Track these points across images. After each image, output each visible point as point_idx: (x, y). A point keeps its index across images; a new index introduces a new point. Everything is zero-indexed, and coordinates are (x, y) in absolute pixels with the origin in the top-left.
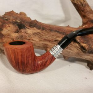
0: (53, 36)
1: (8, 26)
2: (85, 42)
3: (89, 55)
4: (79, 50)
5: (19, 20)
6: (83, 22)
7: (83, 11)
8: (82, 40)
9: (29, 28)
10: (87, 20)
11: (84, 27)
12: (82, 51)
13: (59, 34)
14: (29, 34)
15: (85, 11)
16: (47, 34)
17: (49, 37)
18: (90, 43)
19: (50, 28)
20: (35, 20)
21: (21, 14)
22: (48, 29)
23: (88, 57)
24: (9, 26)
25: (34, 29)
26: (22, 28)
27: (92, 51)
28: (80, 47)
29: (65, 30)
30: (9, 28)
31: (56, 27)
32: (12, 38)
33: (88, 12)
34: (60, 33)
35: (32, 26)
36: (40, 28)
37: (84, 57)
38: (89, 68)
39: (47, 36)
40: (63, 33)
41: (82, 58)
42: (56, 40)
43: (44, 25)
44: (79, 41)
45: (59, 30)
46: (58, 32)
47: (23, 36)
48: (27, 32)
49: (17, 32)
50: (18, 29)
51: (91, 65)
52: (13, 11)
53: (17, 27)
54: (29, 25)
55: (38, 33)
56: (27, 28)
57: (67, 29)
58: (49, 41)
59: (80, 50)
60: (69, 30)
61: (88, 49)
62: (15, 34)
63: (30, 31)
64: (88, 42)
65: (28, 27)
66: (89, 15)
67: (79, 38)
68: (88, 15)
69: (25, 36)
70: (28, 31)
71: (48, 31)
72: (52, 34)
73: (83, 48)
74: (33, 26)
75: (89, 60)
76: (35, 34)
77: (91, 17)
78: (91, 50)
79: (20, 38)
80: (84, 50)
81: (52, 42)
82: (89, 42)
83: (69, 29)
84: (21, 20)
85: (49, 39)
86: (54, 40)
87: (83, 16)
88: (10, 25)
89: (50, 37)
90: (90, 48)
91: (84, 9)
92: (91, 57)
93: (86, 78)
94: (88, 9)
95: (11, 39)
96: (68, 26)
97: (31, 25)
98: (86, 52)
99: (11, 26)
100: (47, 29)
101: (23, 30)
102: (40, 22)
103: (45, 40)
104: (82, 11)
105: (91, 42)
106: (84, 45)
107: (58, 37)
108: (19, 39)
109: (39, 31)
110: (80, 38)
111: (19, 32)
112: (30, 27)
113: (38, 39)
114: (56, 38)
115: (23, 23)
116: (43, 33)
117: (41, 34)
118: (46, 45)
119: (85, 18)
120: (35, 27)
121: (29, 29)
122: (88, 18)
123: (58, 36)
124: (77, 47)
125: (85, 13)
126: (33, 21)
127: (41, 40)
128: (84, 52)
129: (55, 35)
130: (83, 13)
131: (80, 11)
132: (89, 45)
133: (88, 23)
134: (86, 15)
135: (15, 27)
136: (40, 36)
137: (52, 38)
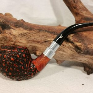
0: (42, 36)
2: (80, 41)
3: (85, 57)
4: (73, 51)
5: (2, 20)
6: (76, 21)
7: (75, 8)
8: (76, 38)
9: (15, 28)
10: (80, 18)
12: (76, 52)
14: (14, 35)
15: (78, 8)
16: (35, 34)
17: (38, 38)
19: (39, 27)
23: (84, 59)
25: (20, 30)
26: (6, 29)
27: (88, 51)
29: (56, 29)
31: (45, 27)
33: (81, 8)
34: (51, 33)
36: (27, 28)
37: (79, 59)
38: (87, 73)
39: (35, 37)
40: (54, 33)
41: (78, 61)
43: (32, 25)
46: (48, 32)
47: (7, 38)
51: (87, 69)
54: (15, 25)
55: (25, 33)
57: (58, 28)
58: (38, 43)
60: (60, 29)
61: (83, 48)
63: (16, 32)
64: (83, 41)
65: (13, 28)
66: (83, 12)
67: (72, 37)
68: (81, 12)
69: (9, 38)
70: (13, 32)
72: (41, 34)
73: (77, 48)
74: (19, 26)
76: (22, 35)
77: (84, 14)
78: (86, 50)
79: (3, 40)
80: (79, 51)
81: (41, 43)
82: (85, 41)
84: (5, 20)
85: (38, 40)
86: (44, 40)
87: (76, 14)
90: (85, 48)
91: (76, 5)
92: (87, 59)
93: (83, 85)
94: (81, 6)
96: (60, 25)
98: (82, 52)
100: (36, 29)
101: (7, 31)
102: (27, 23)
104: (74, 8)
106: (78, 44)
109: (26, 31)
111: (2, 33)
114: (46, 39)
115: (7, 23)
116: (30, 34)
117: (29, 34)
118: (35, 48)
119: (78, 16)
121: (14, 29)
122: (82, 16)
123: (48, 36)
124: (71, 47)
125: (77, 10)
126: (19, 21)
127: (29, 42)
128: (79, 53)
129: (45, 35)
130: (75, 10)
131: (72, 8)
132: (85, 44)
134: (78, 12)
136: (27, 37)
137: (41, 38)
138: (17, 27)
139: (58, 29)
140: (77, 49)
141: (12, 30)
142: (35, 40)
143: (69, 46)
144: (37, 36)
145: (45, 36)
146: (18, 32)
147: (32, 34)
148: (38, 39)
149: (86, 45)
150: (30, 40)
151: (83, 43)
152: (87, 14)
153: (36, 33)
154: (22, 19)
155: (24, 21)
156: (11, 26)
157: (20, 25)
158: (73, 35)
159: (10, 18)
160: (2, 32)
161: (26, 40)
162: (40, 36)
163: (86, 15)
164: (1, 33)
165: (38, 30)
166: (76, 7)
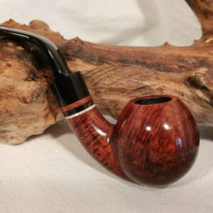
0: (130, 76)
1: (5, 64)
4: (208, 108)
11: (207, 41)
13: (148, 70)
16: (112, 72)
17: (120, 82)
19: (120, 55)
20: (77, 40)
21: (33, 25)
22: (116, 59)
24: (9, 65)
28: (208, 100)
29: (160, 56)
30: (7, 71)
32: (20, 96)
34: (149, 66)
36: (93, 60)
39: (114, 80)
40: (158, 66)
42: (141, 86)
43: (102, 50)
44: (204, 83)
45: (144, 58)
46: (144, 64)
49: (33, 80)
50: (34, 69)
52: (11, 20)
53: (30, 64)
55: (89, 72)
57: (165, 53)
58: (123, 92)
60: (172, 56)
62: (27, 84)
67: (205, 75)
71: (116, 65)
72: (128, 71)
74: (73, 56)
79: (42, 95)
81: (129, 93)
83: (169, 52)
85: (121, 86)
86: (135, 86)
88: (10, 62)
89: (124, 82)
95: (17, 100)
99: (15, 63)
103: (112, 90)
107: (145, 77)
108: (38, 96)
109: (90, 67)
110: (207, 75)
111: (38, 78)
114: (140, 82)
116: (101, 73)
117: (98, 74)
118: (114, 105)
119: (210, 17)
120: (79, 57)
123: (145, 74)
124: (200, 99)
126: (70, 42)
127: (99, 92)
129: (137, 74)
130: (203, 5)
134: (211, 9)
137: (128, 82)
139: (166, 56)
142: (113, 86)
143: (197, 95)
144: (118, 78)
145: (137, 77)
147: (106, 73)
148: (121, 84)
150: (102, 88)
153: (113, 70)
155: (82, 43)
157: (76, 52)
158: (206, 72)
160: (38, 75)
161: (93, 88)
162: (125, 77)
164: (36, 79)
165: (119, 61)
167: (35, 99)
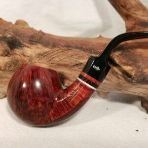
0: (72, 56)
2: (131, 62)
3: (140, 87)
5: (10, 34)
6: (126, 27)
7: (124, 7)
8: (123, 59)
9: (30, 45)
10: (133, 22)
12: (125, 80)
13: (83, 52)
14: (29, 57)
15: (128, 6)
18: (139, 64)
19: (67, 42)
22: (63, 45)
23: (139, 90)
25: (38, 48)
26: (15, 48)
27: (144, 79)
28: (121, 73)
29: (93, 43)
31: (77, 41)
33: (133, 7)
34: (84, 50)
35: (33, 43)
36: (48, 45)
37: (132, 91)
39: (61, 58)
40: (90, 50)
42: (78, 63)
43: (56, 39)
45: (82, 44)
46: (81, 48)
47: (18, 61)
48: (25, 54)
49: (7, 55)
50: (8, 49)
51: (146, 105)
53: (6, 45)
54: (29, 41)
55: (46, 53)
56: (26, 46)
57: (96, 42)
58: (66, 67)
59: (122, 78)
60: (100, 43)
61: (135, 75)
62: (2, 58)
63: (31, 51)
64: (136, 62)
66: (137, 13)
67: (118, 56)
68: (135, 14)
69: (21, 61)
70: (27, 52)
71: (63, 48)
72: (70, 53)
73: (126, 74)
74: (36, 42)
75: (141, 95)
76: (41, 56)
77: (139, 17)
78: (142, 78)
79: (13, 66)
80: (129, 79)
81: (70, 68)
83: (99, 41)
84: (14, 33)
85: (65, 63)
86: (75, 63)
87: (126, 17)
89: (67, 60)
90: (139, 74)
91: (125, 3)
93: (137, 131)
94: (133, 2)
96: (100, 36)
97: (33, 41)
98: (134, 81)
100: (61, 46)
101: (18, 51)
103: (59, 65)
104: (122, 8)
105: (141, 61)
106: (127, 68)
107: (81, 57)
108: (10, 66)
109: (46, 49)
110: (120, 57)
111: (11, 55)
112: (30, 43)
113: (46, 65)
114: (78, 60)
115: (18, 38)
116: (54, 53)
117: (52, 54)
119: (130, 19)
120: (39, 43)
121: (28, 47)
122: (135, 19)
123: (81, 55)
124: (116, 73)
125: (127, 10)
126: (35, 33)
127: (51, 66)
128: (129, 81)
129: (76, 55)
130: (124, 10)
131: (119, 7)
132: (138, 67)
133: (135, 28)
134: (130, 13)
135: (3, 46)
136: (49, 58)
137: (70, 60)
138: (33, 44)
139: (97, 44)
140: (126, 76)
141: (26, 48)
142: (61, 62)
143: (114, 71)
144: (64, 57)
145: (76, 57)
146: (35, 52)
147: (57, 54)
148: (65, 61)
149: (140, 70)
150: (53, 64)
151: (135, 66)
152: (143, 16)
153: (61, 52)
154: (41, 31)
155: (43, 34)
156: (24, 42)
157: (38, 40)
158: (119, 54)
159: (23, 28)
160: (11, 53)
161: (48, 63)
162: (68, 57)
163: (143, 18)
165: (65, 46)
166: (126, 6)
167: (7, 68)
